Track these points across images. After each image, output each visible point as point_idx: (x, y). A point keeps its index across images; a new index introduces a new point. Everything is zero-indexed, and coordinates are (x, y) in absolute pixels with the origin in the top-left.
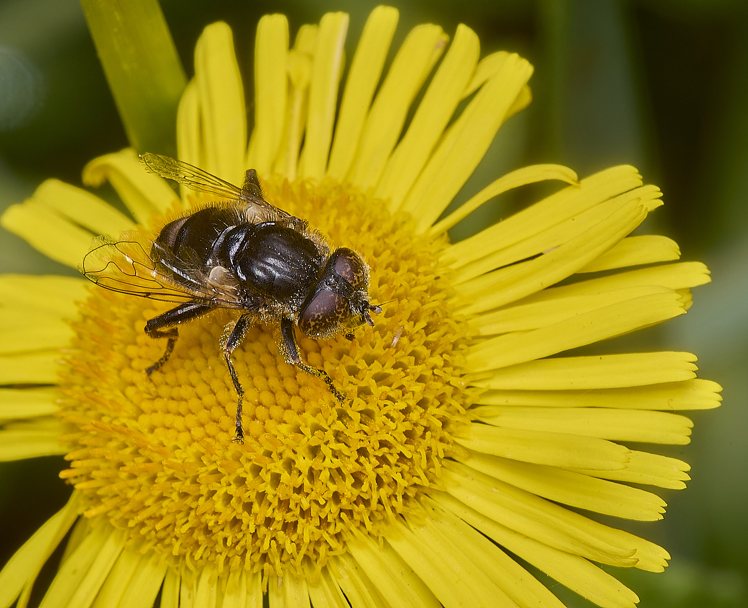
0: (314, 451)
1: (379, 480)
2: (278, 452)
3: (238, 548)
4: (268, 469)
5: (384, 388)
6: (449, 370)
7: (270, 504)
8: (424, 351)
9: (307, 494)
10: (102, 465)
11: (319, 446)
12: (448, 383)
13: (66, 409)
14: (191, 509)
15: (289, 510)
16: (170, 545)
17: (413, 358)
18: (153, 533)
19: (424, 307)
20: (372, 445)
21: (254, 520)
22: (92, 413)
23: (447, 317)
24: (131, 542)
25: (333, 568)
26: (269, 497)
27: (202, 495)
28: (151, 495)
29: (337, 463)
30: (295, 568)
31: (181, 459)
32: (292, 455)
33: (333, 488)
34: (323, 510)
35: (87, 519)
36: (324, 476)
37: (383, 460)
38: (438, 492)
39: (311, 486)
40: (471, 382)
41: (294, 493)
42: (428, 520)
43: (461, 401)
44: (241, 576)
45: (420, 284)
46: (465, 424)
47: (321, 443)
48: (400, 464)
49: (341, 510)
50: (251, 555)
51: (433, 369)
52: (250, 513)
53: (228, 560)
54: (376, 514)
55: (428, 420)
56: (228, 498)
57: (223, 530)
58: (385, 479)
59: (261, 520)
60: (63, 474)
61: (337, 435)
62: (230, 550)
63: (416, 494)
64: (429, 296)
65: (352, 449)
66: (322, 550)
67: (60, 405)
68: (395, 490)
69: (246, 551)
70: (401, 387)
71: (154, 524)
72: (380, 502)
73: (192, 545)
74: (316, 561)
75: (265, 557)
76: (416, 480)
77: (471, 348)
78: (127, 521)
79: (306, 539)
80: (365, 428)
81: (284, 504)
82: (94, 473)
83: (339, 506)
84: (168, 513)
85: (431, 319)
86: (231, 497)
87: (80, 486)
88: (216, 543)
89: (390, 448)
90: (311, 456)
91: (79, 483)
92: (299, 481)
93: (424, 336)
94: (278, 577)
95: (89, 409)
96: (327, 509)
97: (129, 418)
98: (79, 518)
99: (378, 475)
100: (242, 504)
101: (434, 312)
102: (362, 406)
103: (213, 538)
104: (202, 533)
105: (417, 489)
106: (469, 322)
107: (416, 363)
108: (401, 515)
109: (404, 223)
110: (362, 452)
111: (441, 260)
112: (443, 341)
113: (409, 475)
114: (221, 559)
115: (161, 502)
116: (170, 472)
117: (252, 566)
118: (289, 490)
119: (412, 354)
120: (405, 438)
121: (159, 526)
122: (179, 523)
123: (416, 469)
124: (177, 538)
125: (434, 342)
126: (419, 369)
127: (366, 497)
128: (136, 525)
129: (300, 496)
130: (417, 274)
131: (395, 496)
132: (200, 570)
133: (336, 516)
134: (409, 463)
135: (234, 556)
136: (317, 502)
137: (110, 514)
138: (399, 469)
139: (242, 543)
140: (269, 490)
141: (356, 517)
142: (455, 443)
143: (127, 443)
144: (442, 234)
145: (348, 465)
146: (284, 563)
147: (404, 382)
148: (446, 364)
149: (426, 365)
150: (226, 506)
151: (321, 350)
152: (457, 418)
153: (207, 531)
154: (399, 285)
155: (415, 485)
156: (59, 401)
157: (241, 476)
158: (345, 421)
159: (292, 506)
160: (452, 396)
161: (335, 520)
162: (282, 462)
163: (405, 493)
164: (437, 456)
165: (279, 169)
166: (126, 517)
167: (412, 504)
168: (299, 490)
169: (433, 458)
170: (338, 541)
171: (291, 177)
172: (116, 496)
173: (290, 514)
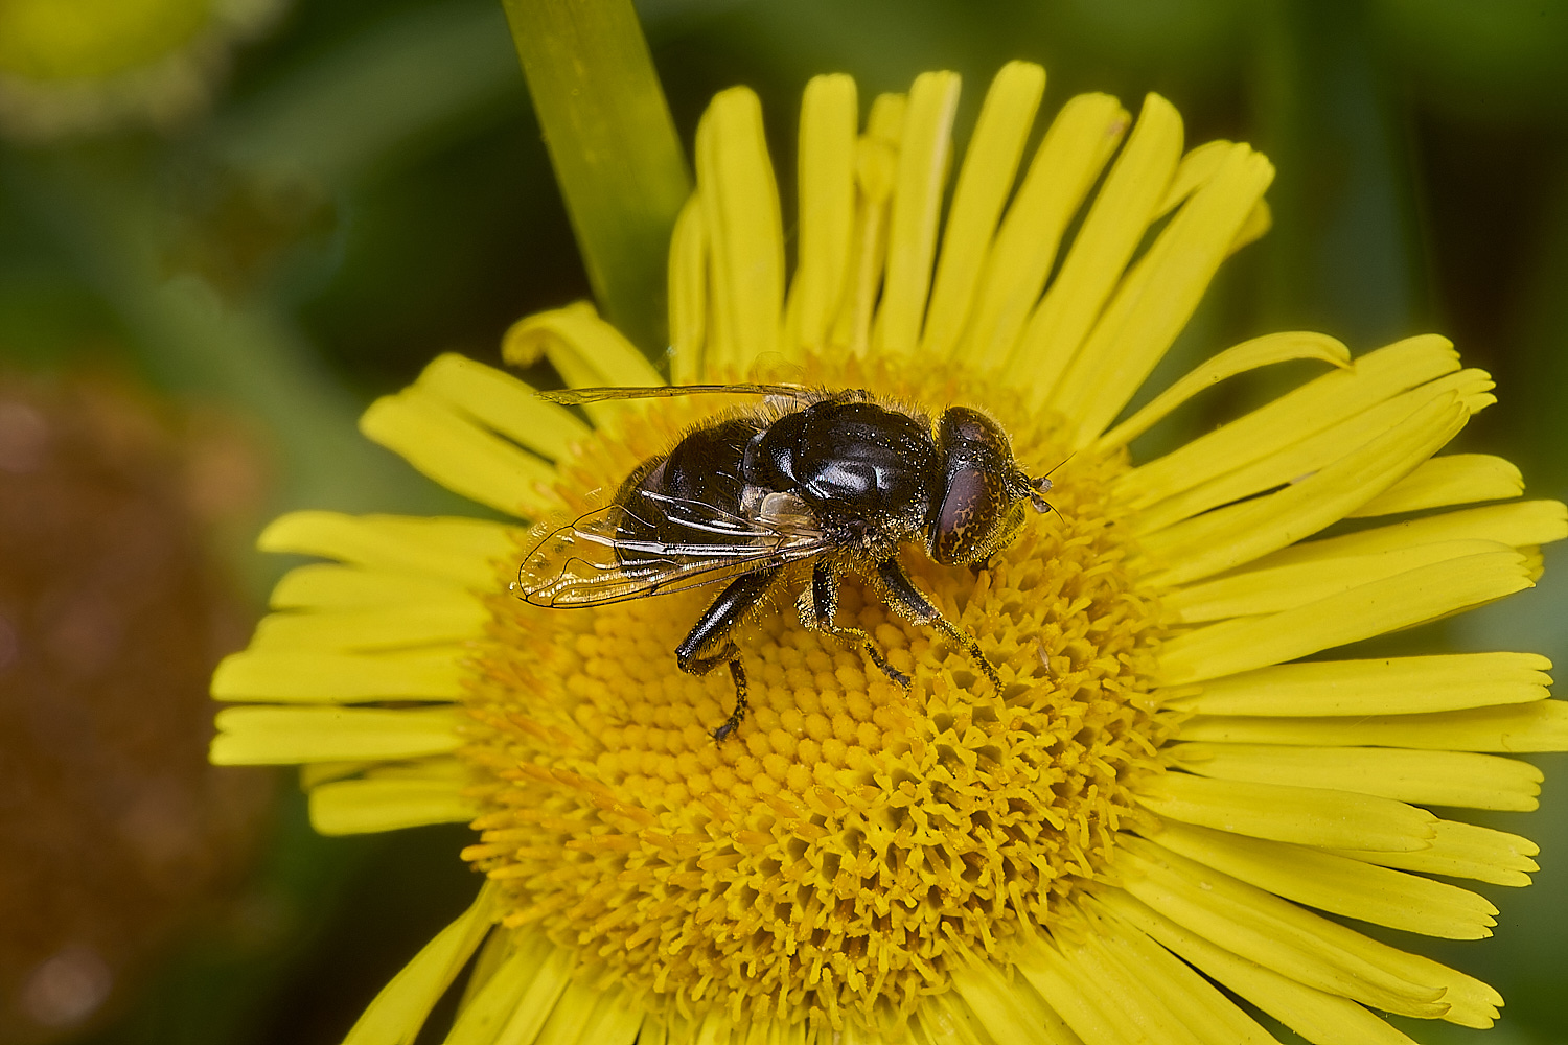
0: (898, 816)
1: (1008, 866)
2: (837, 817)
3: (766, 980)
4: (819, 846)
5: (1018, 711)
6: (1128, 680)
7: (822, 906)
8: (1086, 649)
9: (886, 890)
10: (535, 838)
11: (906, 809)
12: (1127, 703)
13: (473, 743)
14: (687, 914)
15: (855, 917)
16: (650, 976)
17: (1067, 661)
18: (621, 954)
19: (1086, 572)
20: (996, 807)
21: (793, 933)
22: (518, 750)
23: (1125, 591)
24: (582, 970)
25: (929, 1017)
26: (821, 895)
27: (706, 891)
28: (618, 890)
29: (937, 837)
30: (863, 1017)
31: (671, 828)
32: (860, 824)
33: (929, 880)
34: (912, 917)
35: (507, 930)
36: (916, 858)
37: (1015, 833)
38: (1108, 889)
39: (892, 876)
40: (1166, 701)
41: (862, 887)
42: (1090, 936)
43: (1149, 734)
44: (770, 1030)
45: (1080, 535)
46: (1154, 773)
47: (910, 803)
48: (1043, 840)
49: (943, 918)
50: (789, 993)
51: (1101, 678)
52: (787, 921)
53: (748, 1001)
54: (1002, 924)
55: (1092, 766)
56: (750, 895)
57: (740, 950)
58: (1018, 866)
59: (805, 933)
60: (467, 854)
61: (937, 789)
62: (752, 985)
63: (1071, 892)
64: (1095, 555)
65: (961, 814)
66: (910, 985)
67: (461, 735)
68: (1035, 885)
69: (779, 986)
70: (1047, 710)
71: (624, 939)
72: (1009, 904)
73: (687, 976)
74: (899, 1004)
75: (811, 997)
76: (1070, 868)
77: (1167, 644)
78: (576, 934)
79: (883, 967)
80: (985, 778)
81: (846, 907)
82: (522, 852)
83: (940, 910)
84: (647, 920)
85: (1099, 594)
86: (755, 893)
87: (498, 874)
88: (729, 972)
89: (1027, 813)
90: (892, 825)
91: (496, 868)
92: (872, 867)
93: (1087, 622)
94: (833, 1031)
95: (512, 743)
96: (918, 916)
97: (582, 758)
98: (494, 928)
99: (1005, 858)
100: (773, 905)
101: (1104, 583)
102: (981, 741)
103: (724, 964)
104: (704, 954)
105: (1072, 884)
106: (1163, 600)
107: (1073, 669)
108: (1044, 926)
109: (1052, 430)
110: (980, 818)
111: (1115, 493)
112: (1118, 631)
113: (1058, 859)
114: (737, 1000)
115: (635, 901)
116: (651, 850)
117: (790, 1013)
118: (855, 883)
119: (1067, 652)
120: (1053, 796)
121: (631, 943)
122: (666, 937)
123: (1072, 849)
124: (662, 964)
125: (1104, 633)
126: (1078, 678)
127: (985, 896)
128: (592, 941)
129: (872, 893)
130: (1076, 517)
131: (1035, 895)
132: (701, 1018)
133: (934, 927)
134: (1059, 839)
135: (759, 994)
136: (902, 904)
137: (547, 923)
138: (1043, 849)
139: (773, 973)
140: (821, 882)
141: (968, 929)
142: (1138, 805)
143: (579, 802)
144: (1118, 451)
145: (957, 841)
146: (843, 1007)
147: (1052, 701)
148: (1124, 670)
149: (1090, 672)
150: (746, 910)
151: (910, 644)
152: (1141, 763)
153: (714, 952)
154: (1044, 535)
155: (1069, 877)
156: (461, 729)
157: (772, 858)
158: (950, 765)
159: (859, 910)
160: (1134, 724)
161: (932, 934)
162: (842, 834)
163: (1052, 890)
164: (1108, 828)
165: (840, 338)
166: (575, 927)
167: (1064, 909)
168: (871, 883)
169: (1100, 831)
170: (937, 971)
171: (861, 350)
172: (558, 891)
173: (856, 923)
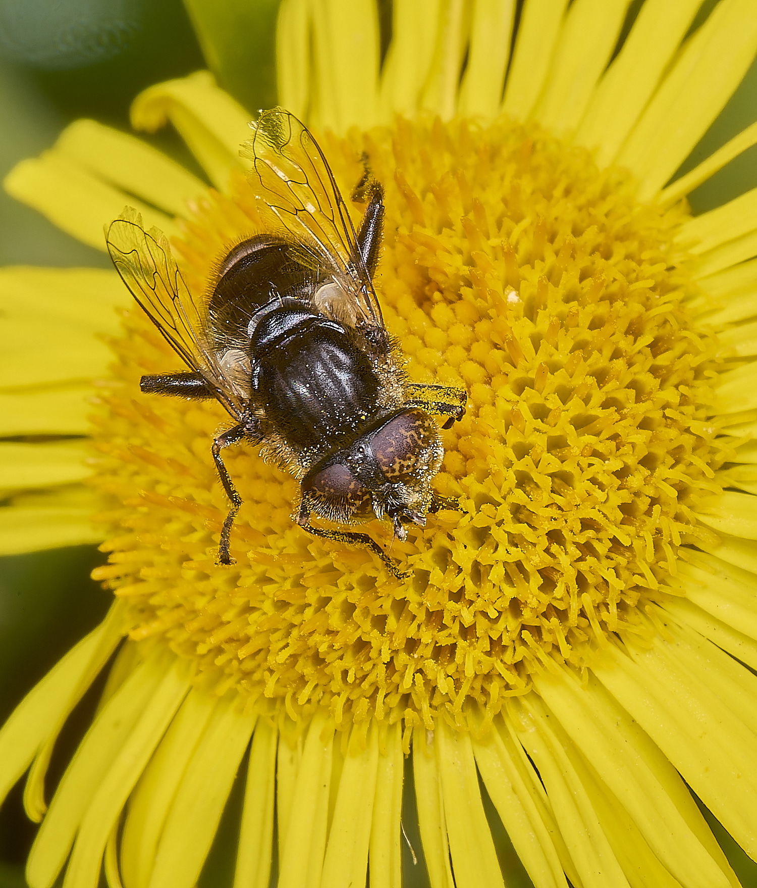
0: (482, 536)
1: (581, 582)
2: (426, 537)
3: (365, 685)
4: (409, 563)
5: (588, 439)
6: (689, 409)
7: (414, 617)
8: (650, 382)
9: (471, 603)
10: (158, 559)
11: (488, 528)
12: (687, 430)
13: (101, 474)
14: (293, 626)
15: (443, 627)
16: (262, 682)
17: (632, 393)
18: (235, 663)
19: (649, 312)
20: (570, 527)
21: (388, 642)
22: (142, 480)
23: (685, 329)
24: (201, 678)
25: (512, 717)
26: (412, 607)
27: (310, 605)
28: (232, 605)
29: (516, 554)
30: (453, 717)
31: (278, 549)
32: (446, 543)
33: (510, 592)
34: (495, 626)
35: (134, 642)
36: (497, 573)
37: (587, 549)
38: (673, 599)
39: (476, 590)
40: (723, 428)
41: (450, 600)
42: (657, 642)
43: (708, 458)
44: (369, 730)
45: (644, 278)
46: (714, 494)
47: (491, 523)
48: (613, 555)
49: (524, 627)
50: (385, 696)
51: (664, 408)
52: (382, 631)
53: (349, 704)
54: (577, 632)
55: (657, 488)
56: (349, 609)
57: (341, 658)
58: (590, 579)
59: (399, 642)
60: (97, 574)
61: (517, 511)
62: (353, 689)
63: (639, 601)
64: (658, 297)
65: (539, 532)
66: (494, 688)
67: (90, 466)
68: (606, 595)
69: (377, 690)
70: (615, 437)
71: (236, 650)
72: (582, 614)
73: (294, 682)
74: (485, 704)
75: (406, 700)
76: (637, 580)
77: (724, 376)
78: (195, 644)
79: (469, 672)
80: (558, 499)
81: (435, 618)
82: (144, 572)
83: (520, 620)
84: (257, 633)
85: (661, 332)
86: (353, 607)
87: (124, 592)
88: (331, 678)
89: (598, 530)
90: (476, 543)
91: (121, 586)
92: (456, 582)
93: (650, 357)
94: (427, 730)
95: (136, 473)
96: (501, 625)
97: (198, 486)
98: (124, 640)
99: (579, 572)
100: (370, 617)
101: (666, 322)
102: (555, 465)
103: (327, 671)
104: (310, 662)
105: (640, 594)
106: (720, 336)
107: (638, 400)
108: (615, 633)
109: (620, 184)
110: (555, 536)
111: (677, 239)
112: (679, 365)
113: (627, 573)
114: (339, 703)
115: (247, 615)
116: (259, 569)
117: (387, 714)
118: (443, 596)
119: (633, 385)
120: (620, 516)
121: (242, 653)
122: (274, 647)
123: (638, 563)
124: (271, 671)
125: (666, 367)
126: (642, 409)
127: (561, 606)
128: (209, 651)
129: (458, 606)
130: (640, 263)
131: (606, 605)
132: (308, 720)
133: (515, 635)
134: (628, 554)
135: (359, 698)
136: (485, 614)
137: (169, 635)
138: (612, 564)
139: (371, 678)
140: (412, 596)
141: (546, 637)
142: (698, 523)
143: (195, 525)
144: (679, 201)
145: (533, 558)
146: (436, 708)
147: (619, 429)
148: (684, 400)
149: (654, 402)
150: (346, 622)
151: (490, 379)
152: (701, 484)
153: (318, 660)
154: (612, 279)
155: (637, 588)
156: (91, 461)
157: (368, 575)
158: (528, 489)
159: (447, 620)
160: (694, 449)
161: (514, 641)
162: (431, 551)
163: (622, 600)
164: (671, 543)
165: (430, 103)
166: (194, 639)
167: (633, 617)
168: (458, 596)
169: (664, 546)
170: (519, 675)
171: (447, 114)
172: (178, 606)
173: (445, 633)
